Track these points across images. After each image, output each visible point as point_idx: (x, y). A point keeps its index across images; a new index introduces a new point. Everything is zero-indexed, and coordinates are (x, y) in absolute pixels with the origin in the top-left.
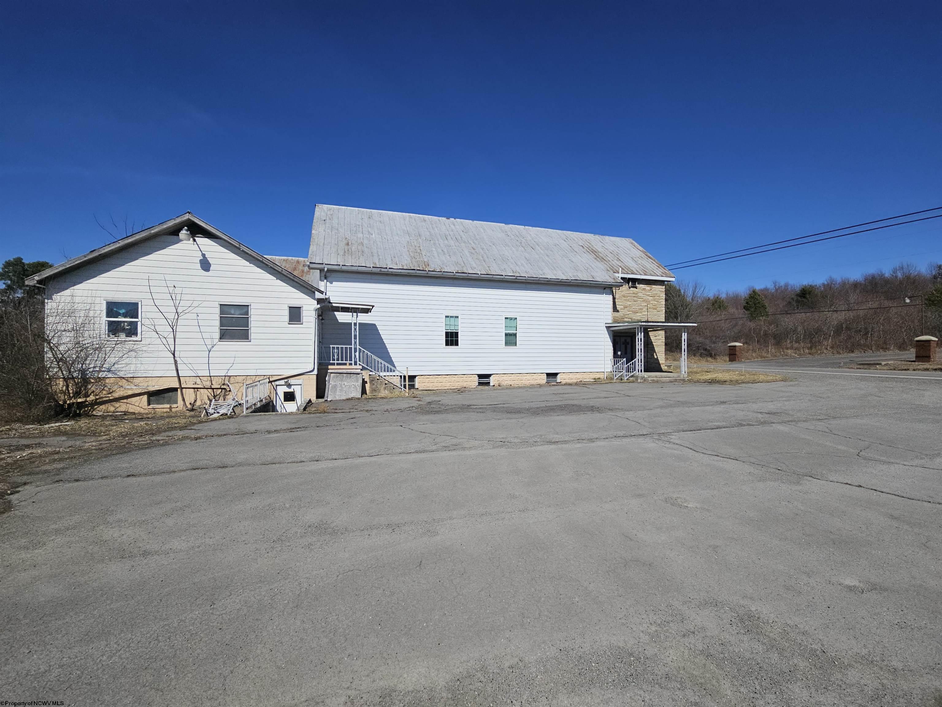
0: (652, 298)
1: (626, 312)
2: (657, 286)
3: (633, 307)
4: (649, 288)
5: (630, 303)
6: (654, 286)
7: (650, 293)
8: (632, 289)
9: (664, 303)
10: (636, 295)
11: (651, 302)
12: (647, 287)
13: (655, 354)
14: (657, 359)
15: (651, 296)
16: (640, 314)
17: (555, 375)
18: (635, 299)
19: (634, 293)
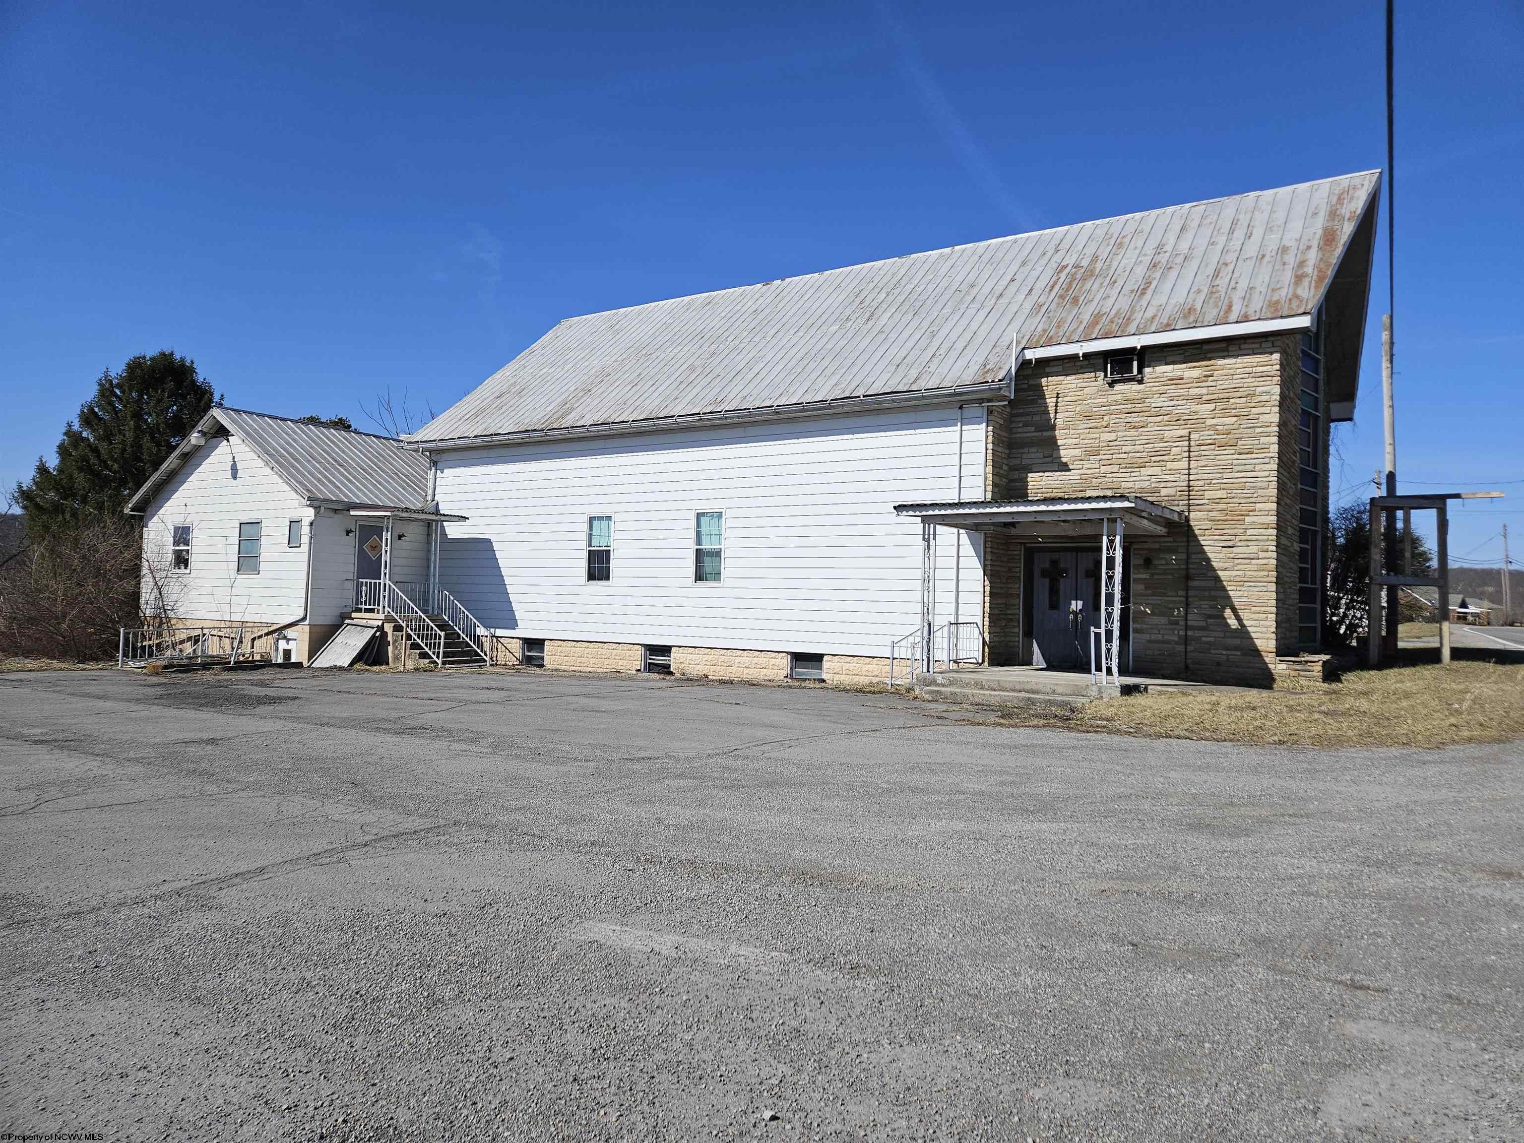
0: (1211, 406)
1: (1091, 467)
2: (1239, 360)
3: (1125, 449)
4: (1196, 373)
5: (1113, 436)
6: (1221, 362)
7: (1204, 391)
8: (1118, 387)
9: (1276, 418)
10: (1134, 407)
11: (1209, 422)
12: (1190, 371)
13: (1228, 613)
14: (1243, 632)
15: (1209, 401)
16: (1157, 470)
17: (816, 659)
18: (1133, 418)
19: (1127, 401)
